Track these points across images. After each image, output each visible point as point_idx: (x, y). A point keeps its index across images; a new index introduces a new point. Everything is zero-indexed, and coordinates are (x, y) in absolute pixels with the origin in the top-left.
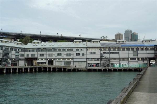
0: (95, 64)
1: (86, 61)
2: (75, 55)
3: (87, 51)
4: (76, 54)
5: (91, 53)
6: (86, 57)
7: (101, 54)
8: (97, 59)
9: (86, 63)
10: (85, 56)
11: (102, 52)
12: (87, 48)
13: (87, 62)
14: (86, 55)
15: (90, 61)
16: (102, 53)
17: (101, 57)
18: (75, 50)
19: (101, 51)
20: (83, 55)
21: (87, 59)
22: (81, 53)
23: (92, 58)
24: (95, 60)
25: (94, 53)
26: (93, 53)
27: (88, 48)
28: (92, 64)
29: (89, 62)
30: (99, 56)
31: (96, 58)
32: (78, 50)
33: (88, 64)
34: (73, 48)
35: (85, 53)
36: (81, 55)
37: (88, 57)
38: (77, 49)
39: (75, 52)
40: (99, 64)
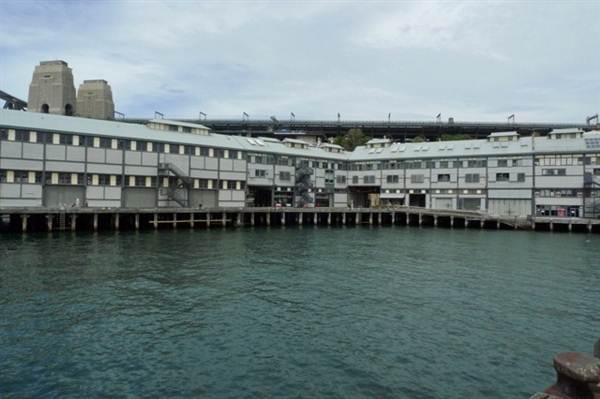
0: (562, 206)
1: (530, 197)
2: (493, 177)
3: (534, 165)
4: (498, 175)
5: (550, 173)
6: (531, 186)
7: (587, 176)
8: (569, 192)
9: (529, 202)
10: (528, 182)
11: (590, 169)
12: (535, 157)
13: (532, 200)
14: (531, 179)
15: (545, 196)
16: (592, 171)
17: (587, 186)
18: (493, 163)
19: (587, 166)
20: (521, 177)
21: (534, 190)
22: (513, 172)
23: (552, 190)
24: (563, 196)
25: (562, 172)
26: (556, 172)
27: (537, 157)
28: (554, 208)
29: (539, 201)
30: (579, 183)
31: (566, 189)
32: (503, 163)
33: (538, 206)
34: (487, 156)
35: (528, 172)
36: (513, 177)
37: (537, 186)
38: (499, 161)
39: (494, 168)
40: (577, 207)
